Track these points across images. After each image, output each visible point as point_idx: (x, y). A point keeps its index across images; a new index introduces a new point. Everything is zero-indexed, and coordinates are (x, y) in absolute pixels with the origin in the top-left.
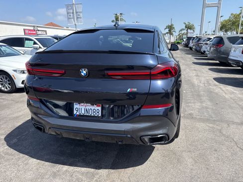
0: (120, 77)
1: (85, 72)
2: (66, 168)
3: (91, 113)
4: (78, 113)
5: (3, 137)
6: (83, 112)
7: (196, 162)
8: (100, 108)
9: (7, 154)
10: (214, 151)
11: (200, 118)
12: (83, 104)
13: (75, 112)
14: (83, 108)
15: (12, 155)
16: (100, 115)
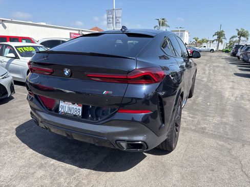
0: (98, 79)
1: (67, 72)
2: (53, 161)
3: (73, 112)
4: (62, 111)
5: (15, 127)
6: (67, 110)
7: (183, 178)
8: (81, 108)
9: (12, 141)
10: (210, 170)
11: (212, 134)
12: (67, 103)
13: (60, 109)
14: (67, 106)
15: (15, 143)
16: (80, 115)
